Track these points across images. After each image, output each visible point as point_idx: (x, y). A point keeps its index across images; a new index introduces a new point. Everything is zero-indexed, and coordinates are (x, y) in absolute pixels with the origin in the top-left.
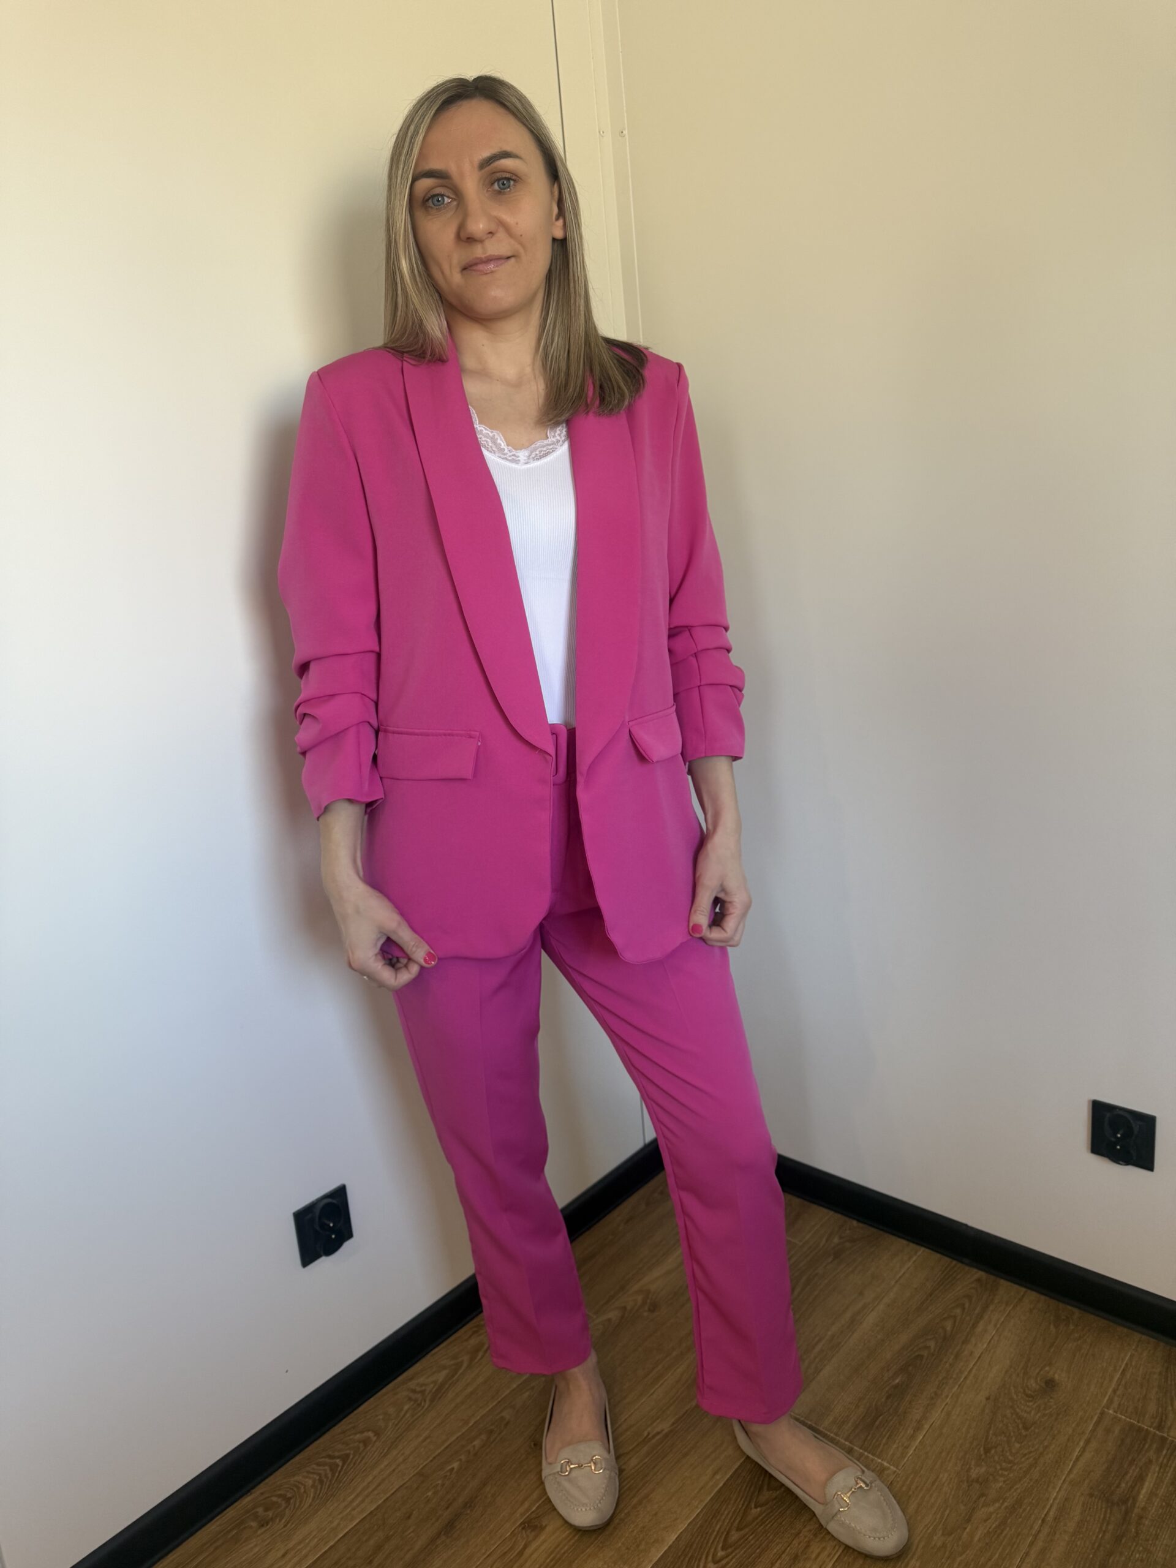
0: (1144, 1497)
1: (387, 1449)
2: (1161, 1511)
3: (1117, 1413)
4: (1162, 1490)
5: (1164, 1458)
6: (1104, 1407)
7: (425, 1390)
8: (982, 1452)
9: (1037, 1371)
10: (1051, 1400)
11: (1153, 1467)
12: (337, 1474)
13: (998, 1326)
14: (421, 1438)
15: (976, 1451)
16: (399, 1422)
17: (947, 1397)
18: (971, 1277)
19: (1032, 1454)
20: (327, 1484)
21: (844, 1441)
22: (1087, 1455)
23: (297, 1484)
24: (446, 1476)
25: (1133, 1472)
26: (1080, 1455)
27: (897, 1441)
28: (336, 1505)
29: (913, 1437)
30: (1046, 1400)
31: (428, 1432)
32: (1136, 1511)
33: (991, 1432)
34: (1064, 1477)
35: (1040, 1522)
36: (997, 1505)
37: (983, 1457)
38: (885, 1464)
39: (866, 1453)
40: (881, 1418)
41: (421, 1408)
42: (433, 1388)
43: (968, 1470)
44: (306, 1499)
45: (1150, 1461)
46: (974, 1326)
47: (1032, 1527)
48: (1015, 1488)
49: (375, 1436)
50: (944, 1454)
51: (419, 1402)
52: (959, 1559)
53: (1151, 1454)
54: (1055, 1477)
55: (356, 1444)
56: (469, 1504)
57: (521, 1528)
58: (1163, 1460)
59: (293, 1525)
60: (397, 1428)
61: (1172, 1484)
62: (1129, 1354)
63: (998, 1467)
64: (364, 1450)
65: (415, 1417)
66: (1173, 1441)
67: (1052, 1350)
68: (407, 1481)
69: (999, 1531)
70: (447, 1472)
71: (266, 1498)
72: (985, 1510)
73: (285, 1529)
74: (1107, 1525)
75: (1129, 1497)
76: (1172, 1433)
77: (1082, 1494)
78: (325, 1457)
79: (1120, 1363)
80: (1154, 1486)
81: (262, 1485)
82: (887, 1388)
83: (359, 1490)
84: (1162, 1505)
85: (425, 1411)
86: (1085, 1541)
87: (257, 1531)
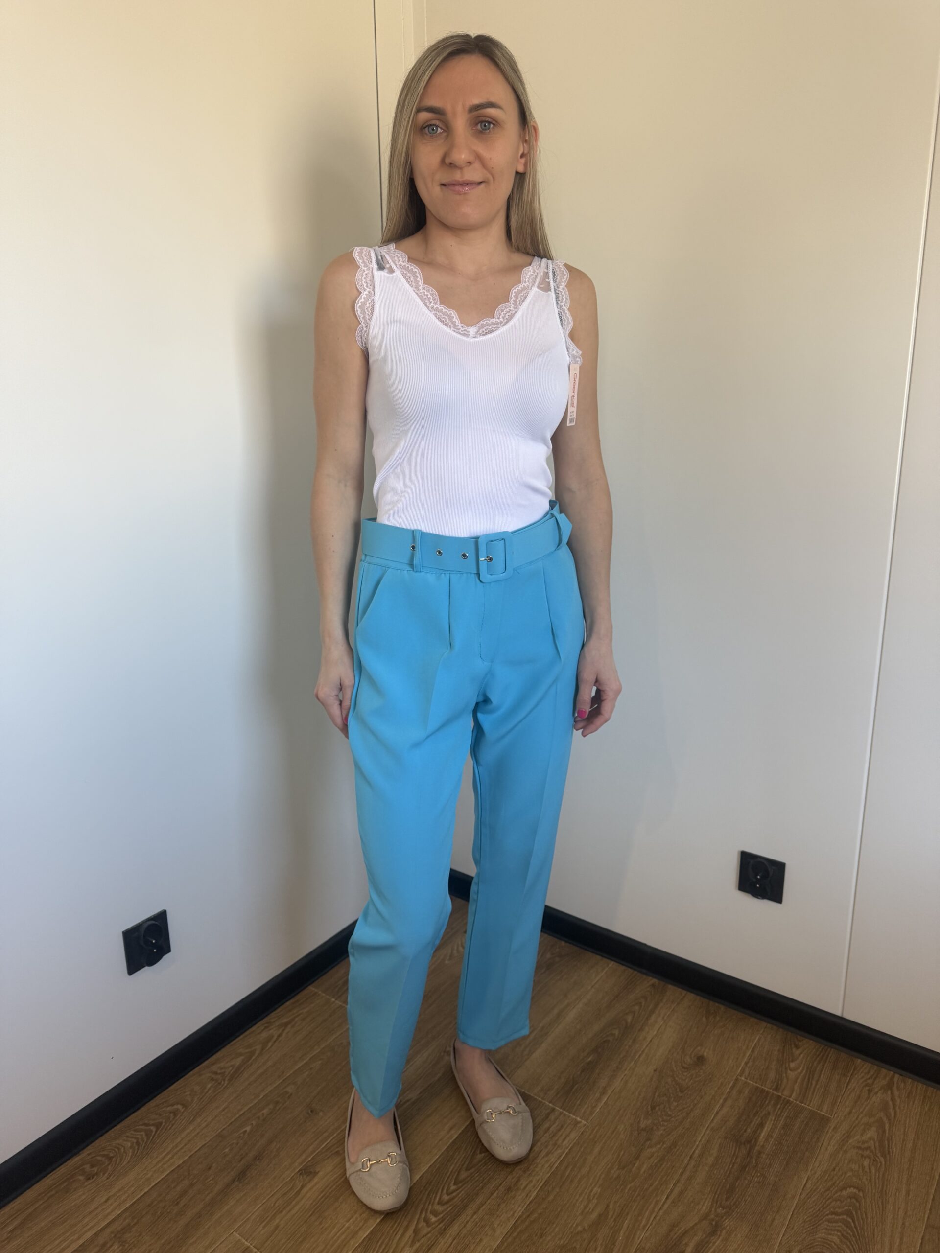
0: (764, 1138)
1: (191, 1119)
2: (774, 1148)
3: (747, 1079)
4: (776, 1134)
5: (778, 1111)
6: (738, 1075)
7: (224, 1072)
8: (649, 1109)
9: (692, 1050)
10: (701, 1071)
11: (770, 1117)
12: (151, 1138)
13: (665, 1018)
14: (221, 1109)
15: (645, 1108)
16: (203, 1096)
17: (625, 1070)
18: (647, 983)
19: (685, 1110)
20: (143, 1146)
21: (547, 1103)
22: (725, 1110)
23: (117, 1145)
24: (240, 1137)
25: (756, 1121)
26: (720, 1110)
27: (588, 1103)
28: (150, 1161)
29: (599, 1100)
30: (697, 1071)
31: (226, 1103)
32: (756, 1148)
33: (657, 1094)
34: (707, 1125)
35: (688, 1158)
36: (659, 1146)
37: (650, 1112)
38: (579, 1119)
39: (564, 1112)
40: (577, 1086)
41: (220, 1086)
42: (231, 1071)
43: (639, 1122)
44: (125, 1158)
46: (647, 1019)
47: (682, 1162)
48: (672, 1134)
49: (183, 1108)
50: (621, 1112)
51: (220, 1081)
52: (629, 1186)
53: (770, 1108)
54: (701, 1125)
55: (167, 1115)
56: (258, 1157)
57: (299, 1174)
58: (777, 1113)
59: (115, 1177)
60: (201, 1101)
61: (783, 1128)
62: (757, 1038)
63: (661, 1120)
64: (174, 1119)
65: (215, 1094)
66: (785, 1099)
67: (703, 1034)
68: (209, 1141)
69: (659, 1165)
70: (241, 1133)
71: (92, 1158)
72: (649, 1150)
73: (108, 1180)
74: (736, 1159)
75: (753, 1138)
76: (786, 1093)
77: (719, 1137)
78: (142, 1125)
79: (751, 1044)
80: (770, 1130)
81: (89, 1147)
82: (582, 1065)
83: (169, 1149)
84: (775, 1143)
85: (224, 1088)
86: (720, 1170)
87: (84, 1183)
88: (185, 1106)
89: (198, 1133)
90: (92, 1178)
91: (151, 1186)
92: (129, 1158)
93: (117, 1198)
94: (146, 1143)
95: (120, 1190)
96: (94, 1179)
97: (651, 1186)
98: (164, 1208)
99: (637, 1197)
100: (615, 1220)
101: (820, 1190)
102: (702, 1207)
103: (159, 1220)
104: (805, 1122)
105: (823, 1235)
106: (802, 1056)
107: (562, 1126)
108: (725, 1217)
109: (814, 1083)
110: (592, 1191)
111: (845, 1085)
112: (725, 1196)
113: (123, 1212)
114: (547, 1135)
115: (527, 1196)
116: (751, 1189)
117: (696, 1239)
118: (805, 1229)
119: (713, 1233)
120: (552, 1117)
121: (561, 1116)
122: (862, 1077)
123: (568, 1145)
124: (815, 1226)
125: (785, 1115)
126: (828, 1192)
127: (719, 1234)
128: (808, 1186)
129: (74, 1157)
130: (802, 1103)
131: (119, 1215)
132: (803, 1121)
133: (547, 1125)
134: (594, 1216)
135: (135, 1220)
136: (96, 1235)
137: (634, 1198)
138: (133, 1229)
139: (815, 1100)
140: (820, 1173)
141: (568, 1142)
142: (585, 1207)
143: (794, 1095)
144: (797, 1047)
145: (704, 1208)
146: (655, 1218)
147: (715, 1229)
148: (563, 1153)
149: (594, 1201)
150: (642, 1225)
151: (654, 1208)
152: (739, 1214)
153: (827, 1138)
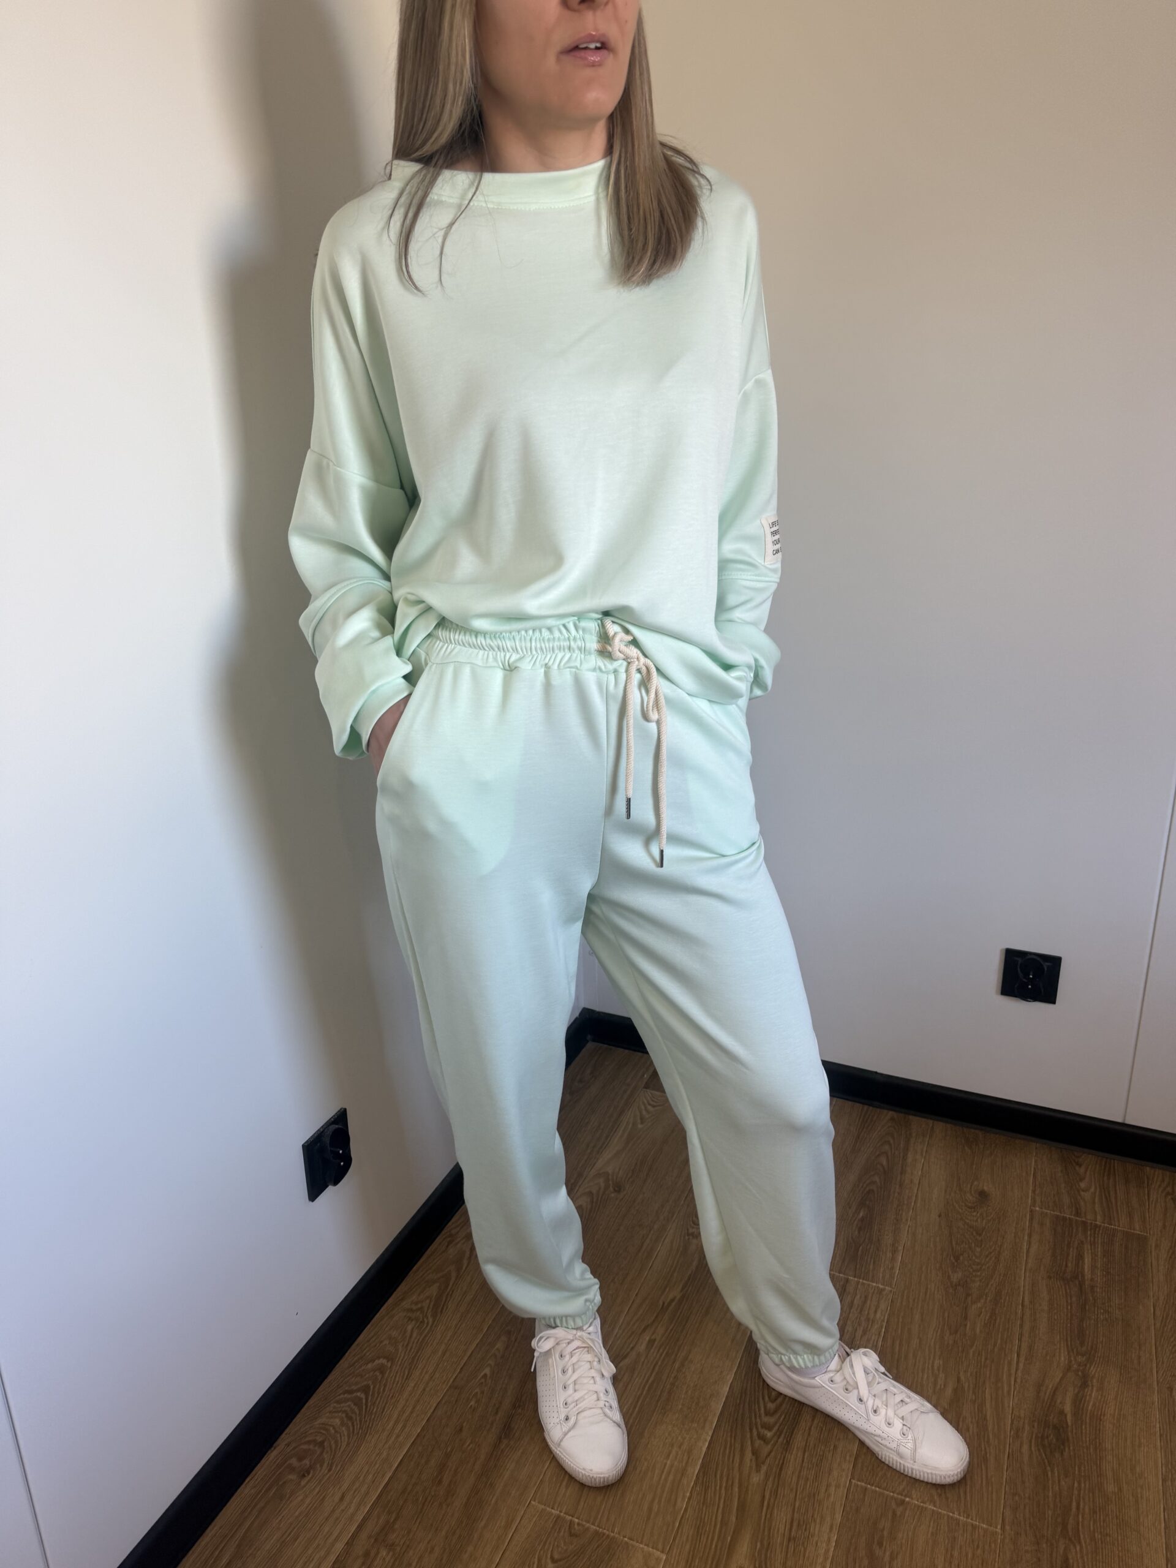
0: (1088, 1270)
2: (1104, 1278)
3: (1042, 1208)
4: (1099, 1263)
5: (1091, 1237)
6: (1031, 1206)
7: (422, 1308)
8: (954, 1261)
9: (969, 1186)
10: (989, 1208)
11: (1085, 1246)
12: (364, 1407)
13: (924, 1154)
14: (440, 1354)
15: (948, 1261)
16: (409, 1342)
17: (907, 1220)
18: (885, 1118)
19: (992, 1254)
20: (358, 1419)
21: (838, 1274)
22: (1034, 1247)
23: (322, 1425)
24: (482, 1383)
25: (1073, 1253)
26: (1029, 1248)
27: (882, 1265)
28: (377, 1436)
29: (893, 1259)
30: (985, 1209)
31: (444, 1346)
32: (1087, 1283)
33: (954, 1243)
34: (1024, 1268)
35: (1020, 1307)
36: (982, 1301)
37: (956, 1264)
38: (881, 1286)
39: (861, 1281)
40: (861, 1248)
41: (425, 1325)
42: (430, 1303)
43: (949, 1277)
44: (341, 1439)
45: (1082, 1242)
46: (905, 1159)
47: (1016, 1313)
48: (991, 1283)
49: (388, 1362)
50: (924, 1269)
51: (421, 1320)
52: (971, 1352)
53: (1080, 1236)
54: (1017, 1268)
55: (371, 1374)
56: (518, 1404)
58: (1091, 1240)
59: (338, 1467)
60: (409, 1348)
61: (1104, 1256)
62: (1034, 1160)
63: (971, 1270)
64: (382, 1377)
65: (423, 1335)
66: (1092, 1223)
67: (974, 1167)
69: (992, 1321)
70: (480, 1379)
71: (295, 1448)
72: (975, 1307)
73: (330, 1473)
74: (1071, 1299)
75: (1078, 1273)
76: (1088, 1217)
77: (1043, 1278)
78: (344, 1393)
79: (1029, 1168)
80: (1092, 1259)
81: (284, 1436)
82: (856, 1222)
83: (395, 1416)
84: (1103, 1274)
85: (431, 1326)
86: (1060, 1314)
87: (300, 1482)
88: (390, 1358)
89: (424, 1390)
90: (309, 1474)
91: (394, 1468)
92: (346, 1439)
93: (355, 1492)
94: (360, 1414)
95: (354, 1482)
96: (310, 1476)
97: (995, 1345)
98: (424, 1491)
99: (985, 1361)
100: (974, 1392)
102: (1060, 1359)
103: (425, 1508)
104: (1124, 1245)
106: (1088, 1173)
107: (866, 1297)
108: (1088, 1366)
109: (1113, 1201)
110: (933, 1363)
111: (1146, 1197)
112: (1078, 1342)
113: (374, 1507)
116: (1102, 1328)
117: (1070, 1395)
119: (1084, 1385)
120: (850, 1289)
121: (859, 1286)
122: (1160, 1186)
123: (882, 1318)
125: (1100, 1241)
127: (1090, 1385)
128: (1158, 1313)
129: (269, 1452)
130: (1111, 1225)
131: (368, 1513)
132: (1121, 1245)
134: (949, 1392)
135: (394, 1515)
136: (349, 1544)
137: (983, 1363)
138: (396, 1526)
139: (1123, 1219)
140: (1163, 1297)
141: (881, 1313)
142: (935, 1383)
143: (1099, 1217)
144: (1080, 1166)
145: (1063, 1359)
146: (1015, 1381)
147: (1085, 1381)
148: (882, 1327)
149: (941, 1375)
150: (1005, 1391)
151: (1009, 1370)
152: (1101, 1359)
153: (1153, 1259)
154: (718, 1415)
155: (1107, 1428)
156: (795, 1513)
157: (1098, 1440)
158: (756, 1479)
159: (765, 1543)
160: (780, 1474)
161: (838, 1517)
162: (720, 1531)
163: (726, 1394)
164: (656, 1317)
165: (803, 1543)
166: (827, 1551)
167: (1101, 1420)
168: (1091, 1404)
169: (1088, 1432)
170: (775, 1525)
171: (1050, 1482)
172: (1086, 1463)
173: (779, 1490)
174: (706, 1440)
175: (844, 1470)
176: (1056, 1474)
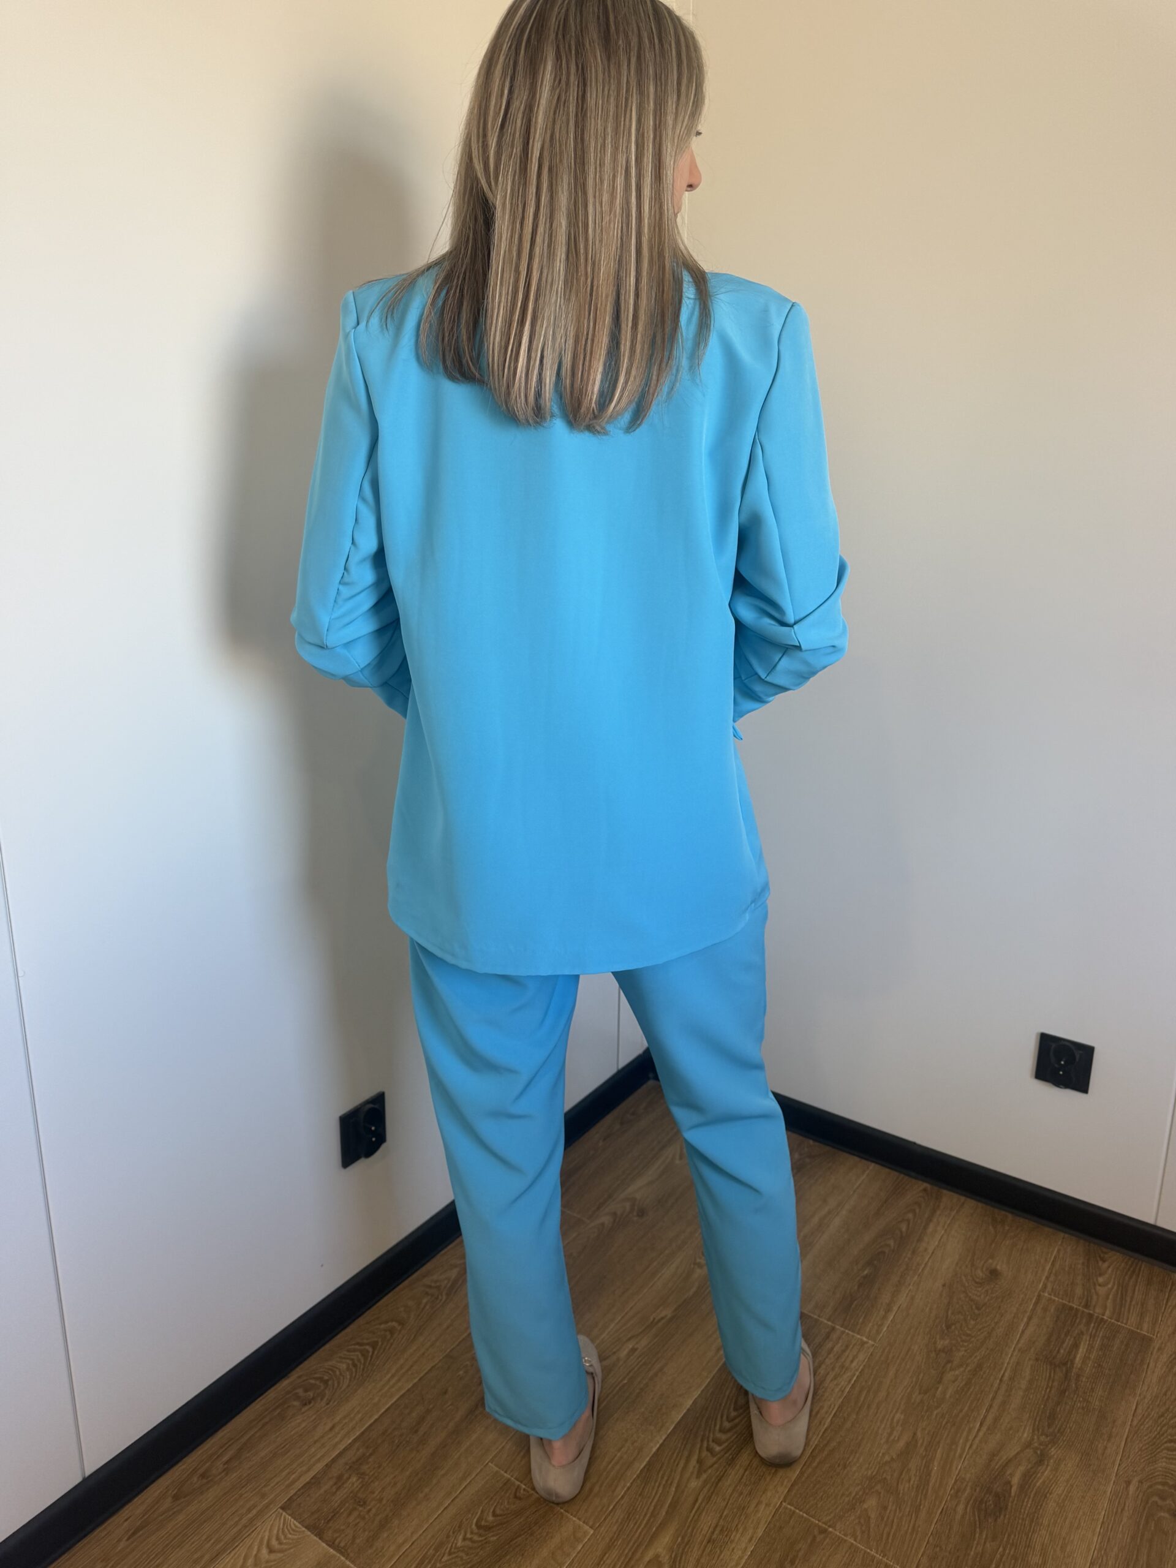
0: (1080, 1360)
2: (1094, 1370)
3: (1050, 1295)
4: (1094, 1354)
5: (1092, 1330)
6: (1040, 1291)
7: (439, 1286)
8: (944, 1328)
9: (983, 1262)
10: (997, 1286)
11: (1084, 1337)
12: (369, 1359)
13: (946, 1227)
15: (939, 1327)
16: (421, 1313)
17: (909, 1284)
18: (917, 1189)
19: (985, 1330)
20: (362, 1367)
21: (826, 1321)
22: (1031, 1329)
23: (331, 1367)
25: (1069, 1342)
26: (1025, 1329)
27: (872, 1321)
28: (373, 1384)
29: (885, 1317)
30: (992, 1286)
31: (449, 1321)
32: (1074, 1370)
33: (950, 1312)
34: (1014, 1346)
35: (998, 1381)
36: (962, 1369)
37: (946, 1331)
38: (865, 1339)
39: (847, 1331)
40: (856, 1302)
41: (437, 1304)
42: (446, 1284)
43: (935, 1343)
44: (343, 1381)
45: (1082, 1333)
46: (925, 1228)
47: (992, 1386)
48: (975, 1355)
49: (399, 1325)
50: (912, 1331)
51: (435, 1298)
52: (935, 1412)
53: (1082, 1327)
54: (1006, 1346)
55: (382, 1333)
58: (1091, 1333)
59: (336, 1403)
60: (420, 1318)
61: (1101, 1349)
62: (1056, 1249)
63: (959, 1340)
64: (391, 1337)
66: (1097, 1317)
67: (993, 1246)
69: (966, 1389)
71: (304, 1381)
72: (952, 1373)
73: (328, 1406)
74: (1053, 1382)
75: (1068, 1361)
76: (1097, 1310)
77: (1030, 1359)
78: (354, 1345)
79: (1049, 1255)
80: (1086, 1351)
81: (298, 1369)
82: (858, 1279)
83: (393, 1371)
84: (1094, 1365)
86: (1036, 1396)
87: (301, 1409)
88: (402, 1323)
89: (423, 1354)
90: (310, 1403)
91: (380, 1413)
92: (348, 1382)
93: (344, 1425)
94: (364, 1364)
95: (345, 1417)
96: (312, 1405)
97: (961, 1411)
98: (401, 1435)
99: (947, 1423)
100: (926, 1449)
101: (1153, 1416)
102: (1022, 1435)
103: (398, 1450)
104: (1125, 1343)
105: (1164, 1464)
106: (1110, 1270)
107: (847, 1347)
108: (1050, 1446)
109: (1128, 1299)
110: (893, 1417)
111: (1165, 1302)
112: (1047, 1423)
113: (355, 1441)
114: (831, 1355)
115: (820, 1423)
116: (1075, 1415)
117: (1021, 1469)
118: (1142, 1458)
119: (1040, 1462)
120: (834, 1336)
121: (844, 1336)
123: (857, 1368)
124: (1153, 1455)
125: (1101, 1335)
126: (1162, 1419)
127: (1046, 1463)
128: (1139, 1411)
129: (283, 1380)
130: (1118, 1321)
131: (350, 1444)
132: (1123, 1342)
133: (829, 1345)
134: (901, 1444)
135: (371, 1451)
136: (328, 1466)
137: (943, 1425)
138: (370, 1460)
139: (1133, 1318)
140: (1150, 1397)
141: (858, 1363)
142: (890, 1434)
143: (1108, 1313)
144: (1104, 1261)
145: (1025, 1435)
146: (970, 1447)
147: (1041, 1459)
148: (854, 1375)
149: (898, 1428)
150: (957, 1454)
151: (967, 1436)
152: (1065, 1443)
153: (1152, 1360)
154: (675, 1423)
155: (1050, 1506)
156: (721, 1520)
157: (1036, 1515)
158: (694, 1484)
159: (686, 1540)
160: (717, 1484)
161: (760, 1532)
162: (649, 1520)
163: (688, 1407)
164: (644, 1330)
165: (721, 1546)
166: (741, 1558)
167: (1046, 1496)
168: (1041, 1481)
169: (1029, 1505)
170: (700, 1526)
171: (975, 1542)
172: (1017, 1534)
173: (713, 1496)
174: (658, 1442)
175: (778, 1492)
176: (984, 1536)
